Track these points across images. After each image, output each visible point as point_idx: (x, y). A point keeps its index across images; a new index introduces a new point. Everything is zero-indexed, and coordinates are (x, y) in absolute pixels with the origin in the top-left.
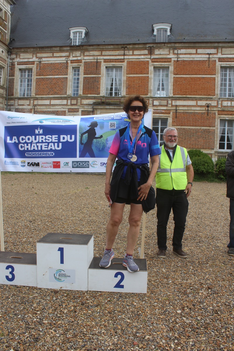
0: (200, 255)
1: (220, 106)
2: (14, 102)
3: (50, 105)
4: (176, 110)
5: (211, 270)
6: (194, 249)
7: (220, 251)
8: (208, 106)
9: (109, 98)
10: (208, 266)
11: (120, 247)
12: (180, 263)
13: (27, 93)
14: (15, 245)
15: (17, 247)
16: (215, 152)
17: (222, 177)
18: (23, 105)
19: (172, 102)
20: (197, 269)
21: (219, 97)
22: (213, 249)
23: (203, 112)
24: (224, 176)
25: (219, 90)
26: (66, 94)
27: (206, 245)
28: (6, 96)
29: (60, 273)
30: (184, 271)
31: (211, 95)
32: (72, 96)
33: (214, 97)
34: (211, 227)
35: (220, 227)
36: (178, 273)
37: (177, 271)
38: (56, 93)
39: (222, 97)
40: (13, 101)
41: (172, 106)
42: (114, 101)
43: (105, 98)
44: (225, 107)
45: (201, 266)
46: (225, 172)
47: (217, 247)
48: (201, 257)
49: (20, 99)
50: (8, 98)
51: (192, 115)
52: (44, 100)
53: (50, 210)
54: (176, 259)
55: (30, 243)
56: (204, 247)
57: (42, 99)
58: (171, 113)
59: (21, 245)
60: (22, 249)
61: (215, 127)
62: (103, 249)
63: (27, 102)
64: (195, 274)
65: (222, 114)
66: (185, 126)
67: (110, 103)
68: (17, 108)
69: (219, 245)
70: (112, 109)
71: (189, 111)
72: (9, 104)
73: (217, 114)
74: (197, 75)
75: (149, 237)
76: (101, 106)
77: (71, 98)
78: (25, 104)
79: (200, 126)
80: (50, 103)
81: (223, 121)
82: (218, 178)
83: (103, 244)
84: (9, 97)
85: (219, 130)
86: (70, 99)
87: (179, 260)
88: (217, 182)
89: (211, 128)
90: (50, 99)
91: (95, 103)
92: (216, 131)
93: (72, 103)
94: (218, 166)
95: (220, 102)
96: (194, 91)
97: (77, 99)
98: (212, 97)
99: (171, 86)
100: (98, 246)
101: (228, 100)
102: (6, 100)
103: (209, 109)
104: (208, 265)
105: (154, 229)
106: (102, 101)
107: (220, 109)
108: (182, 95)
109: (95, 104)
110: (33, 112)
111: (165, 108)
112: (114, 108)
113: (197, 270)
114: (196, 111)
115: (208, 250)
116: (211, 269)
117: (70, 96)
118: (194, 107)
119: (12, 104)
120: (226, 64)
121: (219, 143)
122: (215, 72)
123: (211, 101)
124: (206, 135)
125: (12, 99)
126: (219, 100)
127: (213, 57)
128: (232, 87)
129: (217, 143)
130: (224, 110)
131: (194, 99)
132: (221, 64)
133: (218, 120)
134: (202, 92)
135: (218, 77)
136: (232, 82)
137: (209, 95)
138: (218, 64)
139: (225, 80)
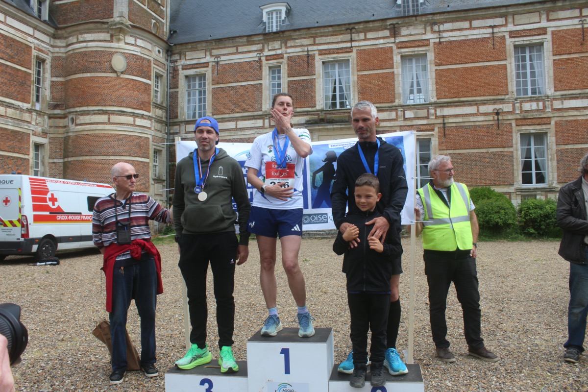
0: (507, 359)
1: (518, 112)
2: (180, 128)
3: (237, 129)
4: (444, 124)
5: (528, 382)
6: (495, 350)
8: (497, 114)
9: (331, 112)
10: (523, 376)
12: (474, 372)
13: (199, 113)
16: (517, 190)
17: (532, 231)
19: (435, 111)
20: (505, 381)
21: (515, 96)
22: (529, 348)
23: (491, 123)
24: (534, 230)
25: (515, 85)
26: (261, 111)
27: (516, 344)
28: (167, 120)
29: (285, 389)
30: (483, 385)
31: (501, 95)
33: (507, 97)
34: (521, 314)
35: (536, 313)
36: (473, 388)
37: (470, 385)
38: (245, 109)
39: (521, 95)
40: (177, 127)
41: (437, 117)
42: (339, 117)
43: (324, 112)
44: (526, 111)
45: (510, 376)
46: (536, 222)
47: (536, 346)
48: (509, 362)
49: (188, 122)
50: (170, 123)
51: (471, 131)
52: (226, 121)
53: (251, 297)
54: (466, 366)
56: (513, 346)
57: (223, 120)
58: (436, 129)
61: (512, 147)
62: (346, 353)
64: (501, 388)
65: (522, 125)
66: (461, 149)
67: (333, 120)
68: (184, 137)
69: (537, 343)
70: (337, 129)
71: (466, 124)
72: (172, 131)
73: (514, 125)
74: (475, 62)
75: (418, 333)
76: (319, 126)
79: (486, 148)
80: (236, 127)
81: (525, 137)
82: (524, 233)
83: (344, 346)
84: (171, 121)
85: (520, 152)
87: (471, 367)
88: (524, 240)
89: (506, 149)
90: (236, 119)
91: (309, 121)
92: (515, 154)
94: (523, 213)
95: (517, 105)
96: (472, 90)
98: (503, 97)
99: (432, 84)
100: (336, 350)
101: (531, 100)
102: (167, 126)
103: (500, 118)
104: (523, 374)
105: (424, 320)
106: (321, 117)
107: (518, 117)
108: (452, 98)
109: (309, 124)
111: (424, 122)
112: (341, 128)
113: (504, 383)
114: (478, 124)
115: (519, 351)
116: (528, 381)
117: (268, 113)
118: (474, 116)
119: (176, 132)
120: (523, 41)
121: (522, 173)
122: (506, 56)
123: (501, 104)
124: (497, 162)
125: (175, 124)
126: (516, 102)
127: (500, 31)
128: (536, 78)
129: (518, 174)
130: (526, 118)
131: (472, 103)
132: (515, 41)
133: (516, 136)
134: (485, 90)
135: (511, 64)
136: (536, 70)
137: (498, 94)
138: (510, 42)
139: (524, 67)
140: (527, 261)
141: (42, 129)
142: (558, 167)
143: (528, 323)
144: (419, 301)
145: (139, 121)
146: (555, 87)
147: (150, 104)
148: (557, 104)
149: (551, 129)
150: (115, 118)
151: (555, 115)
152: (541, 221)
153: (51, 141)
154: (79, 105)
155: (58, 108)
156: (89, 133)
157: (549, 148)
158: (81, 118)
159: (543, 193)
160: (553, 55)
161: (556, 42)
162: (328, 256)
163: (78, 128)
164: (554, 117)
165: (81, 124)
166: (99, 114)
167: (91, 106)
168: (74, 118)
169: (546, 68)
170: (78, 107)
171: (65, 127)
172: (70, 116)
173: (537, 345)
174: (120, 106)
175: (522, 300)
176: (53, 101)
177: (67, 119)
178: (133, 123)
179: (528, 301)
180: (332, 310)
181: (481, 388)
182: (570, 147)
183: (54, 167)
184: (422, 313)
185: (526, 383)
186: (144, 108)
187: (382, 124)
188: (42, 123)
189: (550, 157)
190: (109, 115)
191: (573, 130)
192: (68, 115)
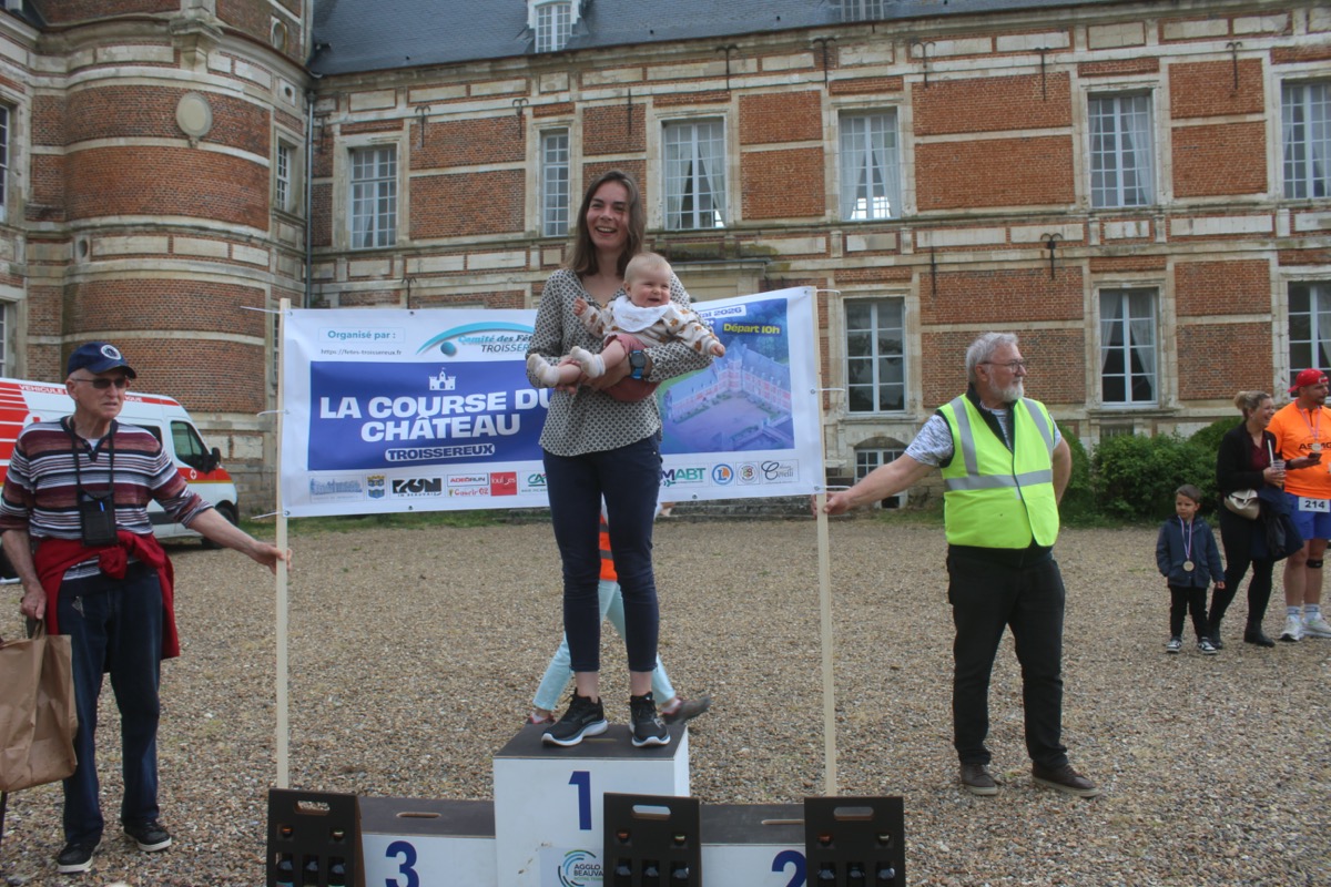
1: (1095, 241)
2: (335, 269)
3: (466, 272)
4: (933, 265)
5: (1115, 840)
7: (1143, 772)
8: (1051, 245)
9: (680, 236)
11: (773, 772)
13: (380, 234)
14: (394, 781)
15: (403, 786)
16: (1091, 414)
17: (1123, 505)
18: (367, 278)
19: (915, 237)
21: (1090, 206)
22: (1116, 766)
23: (1035, 265)
24: (1129, 502)
25: (1090, 182)
26: (523, 231)
28: (306, 250)
29: (579, 863)
30: (1018, 847)
31: (1059, 203)
32: (545, 236)
33: (1072, 207)
34: (1099, 690)
35: (1132, 687)
36: (997, 855)
37: (990, 848)
38: (485, 226)
39: (1102, 204)
40: (329, 267)
41: (917, 251)
42: (699, 247)
43: (665, 236)
44: (1114, 241)
46: (1133, 485)
47: (1131, 760)
49: (354, 256)
50: (312, 256)
51: (993, 281)
52: (441, 254)
53: (499, 654)
55: (446, 772)
56: (1082, 760)
57: (435, 251)
58: (916, 278)
59: (416, 781)
60: (421, 793)
61: (1082, 319)
63: (382, 266)
64: (1057, 854)
65: (1105, 271)
66: (969, 322)
67: (685, 253)
68: (344, 289)
69: (1135, 753)
70: (694, 274)
71: (982, 267)
72: (317, 276)
73: (1086, 270)
74: (1004, 130)
77: (542, 243)
78: (375, 274)
79: (1025, 321)
80: (465, 266)
81: (1111, 297)
82: (1106, 510)
83: (711, 764)
84: (316, 251)
85: (1098, 332)
86: (537, 246)
88: (1105, 526)
89: (1069, 325)
90: (466, 250)
92: (1087, 335)
93: (545, 263)
94: (1104, 465)
95: (1095, 226)
96: (996, 192)
97: (564, 244)
98: (1063, 208)
99: (908, 176)
101: (1124, 216)
102: (306, 264)
103: (1057, 254)
107: (1097, 253)
108: (951, 208)
110: (403, 300)
111: (890, 261)
112: (703, 271)
113: (1062, 842)
114: (1007, 266)
115: (1095, 770)
116: (1114, 837)
117: (538, 236)
118: (999, 249)
119: (327, 276)
120: (1109, 84)
121: (1104, 378)
122: (1070, 118)
123: (1059, 223)
124: (1049, 353)
125: (325, 258)
126: (1091, 220)
127: (1058, 61)
128: (1136, 169)
129: (1094, 380)
130: (1113, 255)
131: (995, 219)
132: (1091, 85)
133: (1092, 294)
134: (1023, 192)
135: (1080, 134)
136: (1135, 150)
137: (1053, 202)
138: (1079, 86)
139: (1110, 143)
140: (1113, 572)
141: (11, 267)
142: (1180, 366)
143: (1114, 709)
144: (876, 662)
145: (240, 252)
146: (1175, 188)
147: (265, 211)
148: (1180, 227)
149: (1167, 280)
150: (182, 244)
151: (1176, 250)
152: (1143, 483)
153: (32, 294)
154: (100, 211)
155: (48, 217)
156: (124, 276)
157: (1161, 323)
158: (105, 241)
159: (1148, 422)
160: (1173, 118)
161: (1178, 88)
162: (672, 562)
163: (98, 266)
164: (1173, 254)
165: (104, 257)
166: (148, 233)
167: (129, 214)
168: (88, 242)
169: (1157, 145)
170: (96, 216)
171: (66, 262)
172: (79, 238)
173: (1134, 757)
174: (196, 217)
175: (1102, 658)
176: (36, 202)
177: (71, 244)
178: (226, 256)
179: (1115, 660)
180: (682, 683)
181: (1013, 855)
182: (1206, 320)
183: (40, 356)
184: (883, 689)
185: (1110, 842)
186: (252, 222)
187: (796, 265)
188: (11, 252)
189: (1163, 342)
190: (171, 237)
191: (1212, 284)
192: (72, 235)
